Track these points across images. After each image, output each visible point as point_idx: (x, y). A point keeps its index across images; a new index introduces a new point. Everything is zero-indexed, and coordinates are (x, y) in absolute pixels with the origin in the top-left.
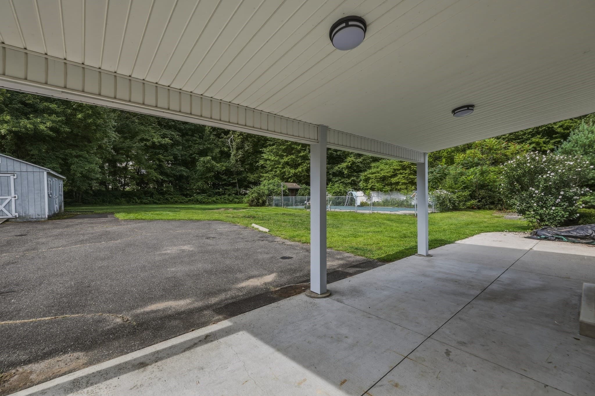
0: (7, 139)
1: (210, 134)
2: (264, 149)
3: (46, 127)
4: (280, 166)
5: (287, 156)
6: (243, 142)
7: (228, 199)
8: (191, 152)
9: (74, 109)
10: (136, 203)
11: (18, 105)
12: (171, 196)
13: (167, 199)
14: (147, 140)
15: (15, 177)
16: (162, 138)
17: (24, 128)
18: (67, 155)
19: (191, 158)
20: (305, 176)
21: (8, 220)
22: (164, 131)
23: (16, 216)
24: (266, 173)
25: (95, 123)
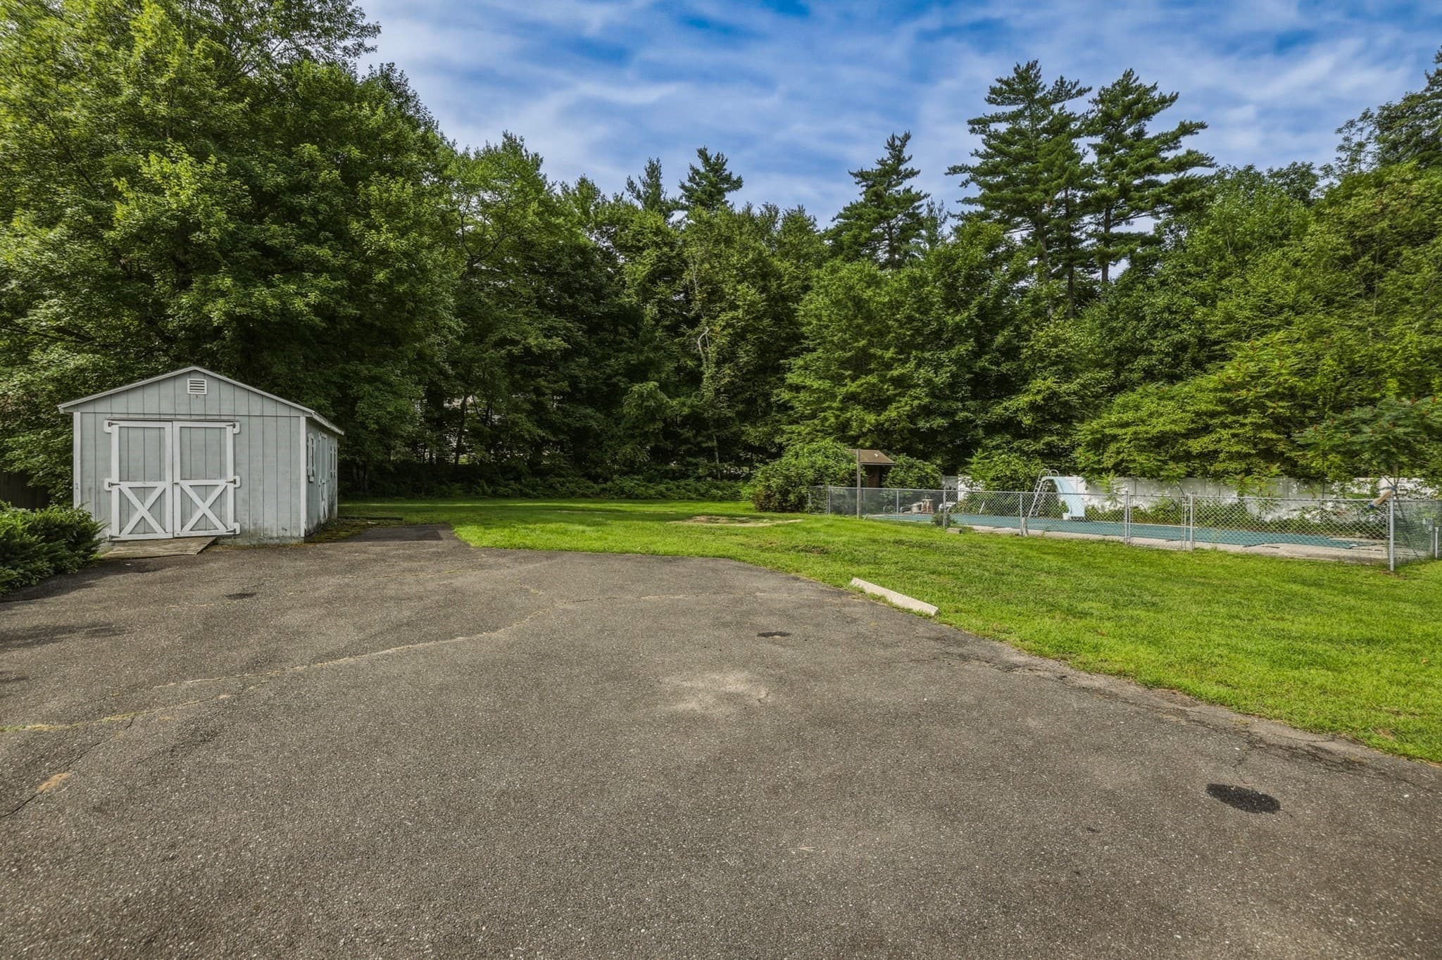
0: (224, 339)
1: (655, 325)
2: (792, 360)
3: (307, 305)
4: (835, 405)
5: (853, 379)
6: (734, 343)
7: (696, 490)
8: (608, 371)
9: (368, 261)
10: (484, 493)
11: (250, 253)
12: (562, 480)
13: (551, 486)
14: (514, 342)
15: (237, 430)
16: (546, 336)
17: (259, 307)
18: (346, 377)
19: (608, 385)
20: (906, 431)
21: (216, 541)
22: (552, 320)
23: (235, 531)
24: (790, 423)
25: (414, 295)
